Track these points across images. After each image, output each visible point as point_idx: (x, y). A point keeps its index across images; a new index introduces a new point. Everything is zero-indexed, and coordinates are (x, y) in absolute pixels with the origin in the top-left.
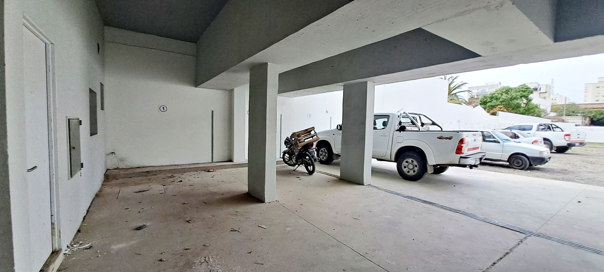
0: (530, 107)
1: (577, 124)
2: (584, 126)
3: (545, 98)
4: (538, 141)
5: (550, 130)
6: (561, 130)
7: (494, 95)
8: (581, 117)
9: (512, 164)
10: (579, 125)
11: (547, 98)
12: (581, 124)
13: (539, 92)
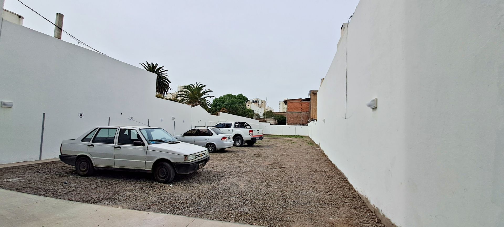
0: (245, 111)
1: (271, 123)
2: (275, 124)
3: (261, 107)
4: (226, 138)
5: (244, 127)
6: (250, 128)
7: (222, 99)
8: (273, 120)
9: (158, 176)
10: (272, 124)
11: (262, 108)
12: (273, 123)
13: (258, 103)
